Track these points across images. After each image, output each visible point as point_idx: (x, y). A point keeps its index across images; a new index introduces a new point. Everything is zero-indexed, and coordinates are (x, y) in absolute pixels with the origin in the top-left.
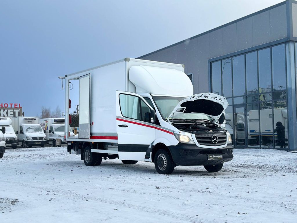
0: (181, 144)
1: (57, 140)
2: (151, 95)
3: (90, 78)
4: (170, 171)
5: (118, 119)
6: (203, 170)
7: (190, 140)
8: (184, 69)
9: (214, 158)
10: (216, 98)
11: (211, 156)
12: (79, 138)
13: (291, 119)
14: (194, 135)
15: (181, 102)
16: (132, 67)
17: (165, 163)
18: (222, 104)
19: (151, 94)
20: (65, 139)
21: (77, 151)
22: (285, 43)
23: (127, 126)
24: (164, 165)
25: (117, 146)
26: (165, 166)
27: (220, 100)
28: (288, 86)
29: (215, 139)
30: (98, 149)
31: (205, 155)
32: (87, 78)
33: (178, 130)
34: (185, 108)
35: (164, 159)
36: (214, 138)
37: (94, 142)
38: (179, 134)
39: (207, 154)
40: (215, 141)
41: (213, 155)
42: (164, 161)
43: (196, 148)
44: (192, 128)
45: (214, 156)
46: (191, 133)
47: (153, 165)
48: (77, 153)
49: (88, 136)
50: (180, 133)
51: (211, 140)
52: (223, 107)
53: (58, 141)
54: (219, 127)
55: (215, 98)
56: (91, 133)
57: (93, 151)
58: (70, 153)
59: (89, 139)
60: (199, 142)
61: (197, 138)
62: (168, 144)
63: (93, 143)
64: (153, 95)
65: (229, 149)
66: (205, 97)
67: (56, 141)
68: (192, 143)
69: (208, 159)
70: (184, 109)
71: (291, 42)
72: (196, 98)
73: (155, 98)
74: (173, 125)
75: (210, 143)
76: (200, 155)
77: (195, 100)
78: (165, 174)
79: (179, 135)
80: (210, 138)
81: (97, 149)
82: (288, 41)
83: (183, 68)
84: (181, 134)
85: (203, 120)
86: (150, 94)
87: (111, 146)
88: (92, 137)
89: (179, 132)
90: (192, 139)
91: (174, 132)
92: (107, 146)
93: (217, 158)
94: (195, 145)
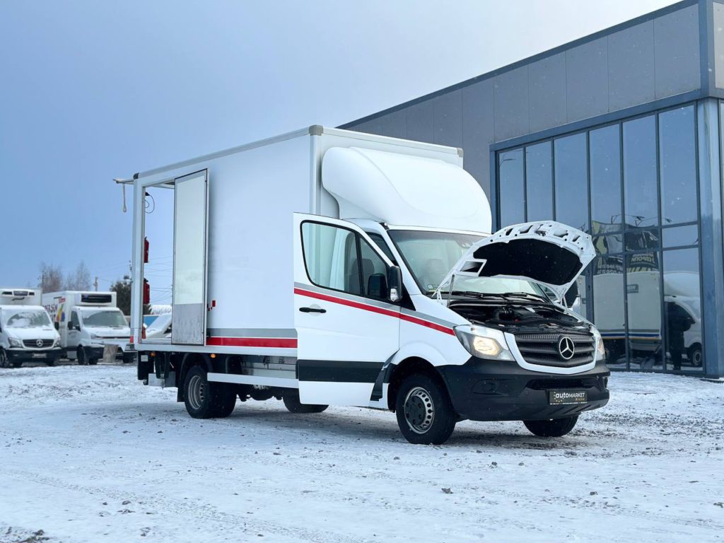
0: (476, 361)
1: (106, 349)
2: (386, 227)
3: (206, 181)
4: (441, 435)
5: (297, 291)
7: (501, 350)
8: (462, 159)
9: (566, 400)
10: (565, 237)
11: (558, 396)
12: (172, 344)
14: (511, 337)
15: (476, 247)
16: (331, 149)
17: (428, 414)
18: (578, 252)
19: (385, 224)
20: (132, 346)
21: (166, 377)
22: (695, 102)
23: (323, 311)
24: (427, 419)
25: (294, 367)
26: (430, 420)
27: (574, 240)
29: (568, 348)
30: (230, 372)
31: (542, 393)
32: (200, 181)
33: (466, 321)
34: (484, 261)
35: (426, 403)
36: (564, 346)
37: (216, 354)
38: (470, 332)
39: (548, 390)
40: (567, 354)
41: (561, 392)
42: (427, 409)
43: (516, 372)
44: (502, 316)
45: (565, 395)
46: (503, 330)
47: (391, 418)
48: (166, 384)
49: (200, 338)
50: (472, 329)
51: (557, 350)
52: (582, 261)
53: (108, 350)
54: (567, 315)
55: (562, 236)
56: (207, 329)
57: (213, 377)
58: (146, 384)
59: (203, 345)
60: (524, 354)
61: (519, 344)
62: (437, 361)
63: (213, 356)
64: (391, 228)
65: (601, 375)
66: (537, 232)
67: (105, 352)
68: (505, 357)
69: (549, 402)
70: (481, 263)
71: (710, 100)
72: (516, 235)
73: (396, 235)
74: (451, 308)
75: (555, 359)
76: (528, 391)
77: (511, 241)
78: (427, 443)
79: (470, 337)
80: (554, 345)
81: (225, 373)
82: (702, 97)
83: (460, 156)
84: (474, 332)
85: (526, 296)
86: (382, 224)
87: (261, 365)
88: (211, 341)
89: (469, 328)
90: (505, 347)
91: (456, 328)
92: (248, 364)
93: (573, 400)
94: (514, 364)
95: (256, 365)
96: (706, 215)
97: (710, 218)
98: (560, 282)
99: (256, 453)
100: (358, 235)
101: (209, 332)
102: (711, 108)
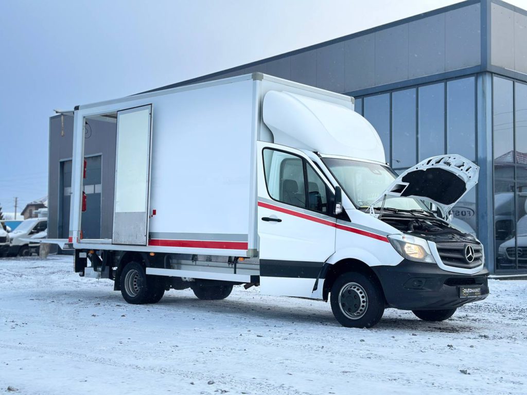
0: (407, 263)
1: (41, 247)
2: (319, 155)
3: (151, 114)
6: (400, 316)
7: (426, 255)
10: (462, 168)
11: (465, 291)
12: (112, 244)
13: (483, 217)
14: (433, 245)
15: (405, 173)
16: (269, 92)
17: (362, 304)
18: (465, 180)
19: (318, 153)
20: (71, 245)
21: (103, 270)
22: (476, 75)
23: (279, 221)
24: (361, 308)
26: (363, 309)
27: (467, 170)
28: (479, 156)
29: (471, 254)
31: (454, 288)
33: (399, 232)
34: (407, 184)
35: (360, 296)
36: (468, 252)
37: (155, 253)
38: (401, 240)
39: (458, 286)
40: (470, 258)
41: (467, 288)
42: (362, 300)
43: (437, 272)
45: (469, 290)
46: (427, 239)
48: (102, 276)
49: (144, 240)
50: (403, 238)
51: (464, 255)
52: (467, 187)
53: (44, 248)
54: (451, 228)
55: (459, 167)
56: (149, 233)
57: (150, 271)
58: (83, 275)
59: (146, 246)
60: (443, 258)
61: (439, 250)
62: (372, 261)
63: (152, 254)
64: (323, 156)
66: (445, 163)
67: (41, 249)
68: (428, 260)
69: (459, 296)
70: (405, 186)
71: (487, 73)
72: (433, 165)
73: (327, 162)
74: (382, 220)
75: (463, 262)
76: (445, 286)
77: (427, 169)
79: (402, 244)
82: (481, 71)
83: (353, 103)
84: (405, 240)
86: (316, 153)
88: (152, 242)
89: (401, 237)
90: (428, 252)
91: (389, 236)
94: (434, 266)
95: (183, 262)
96: (482, 157)
97: (485, 160)
98: (448, 203)
99: (241, 335)
100: (304, 161)
101: (151, 235)
102: (488, 78)
